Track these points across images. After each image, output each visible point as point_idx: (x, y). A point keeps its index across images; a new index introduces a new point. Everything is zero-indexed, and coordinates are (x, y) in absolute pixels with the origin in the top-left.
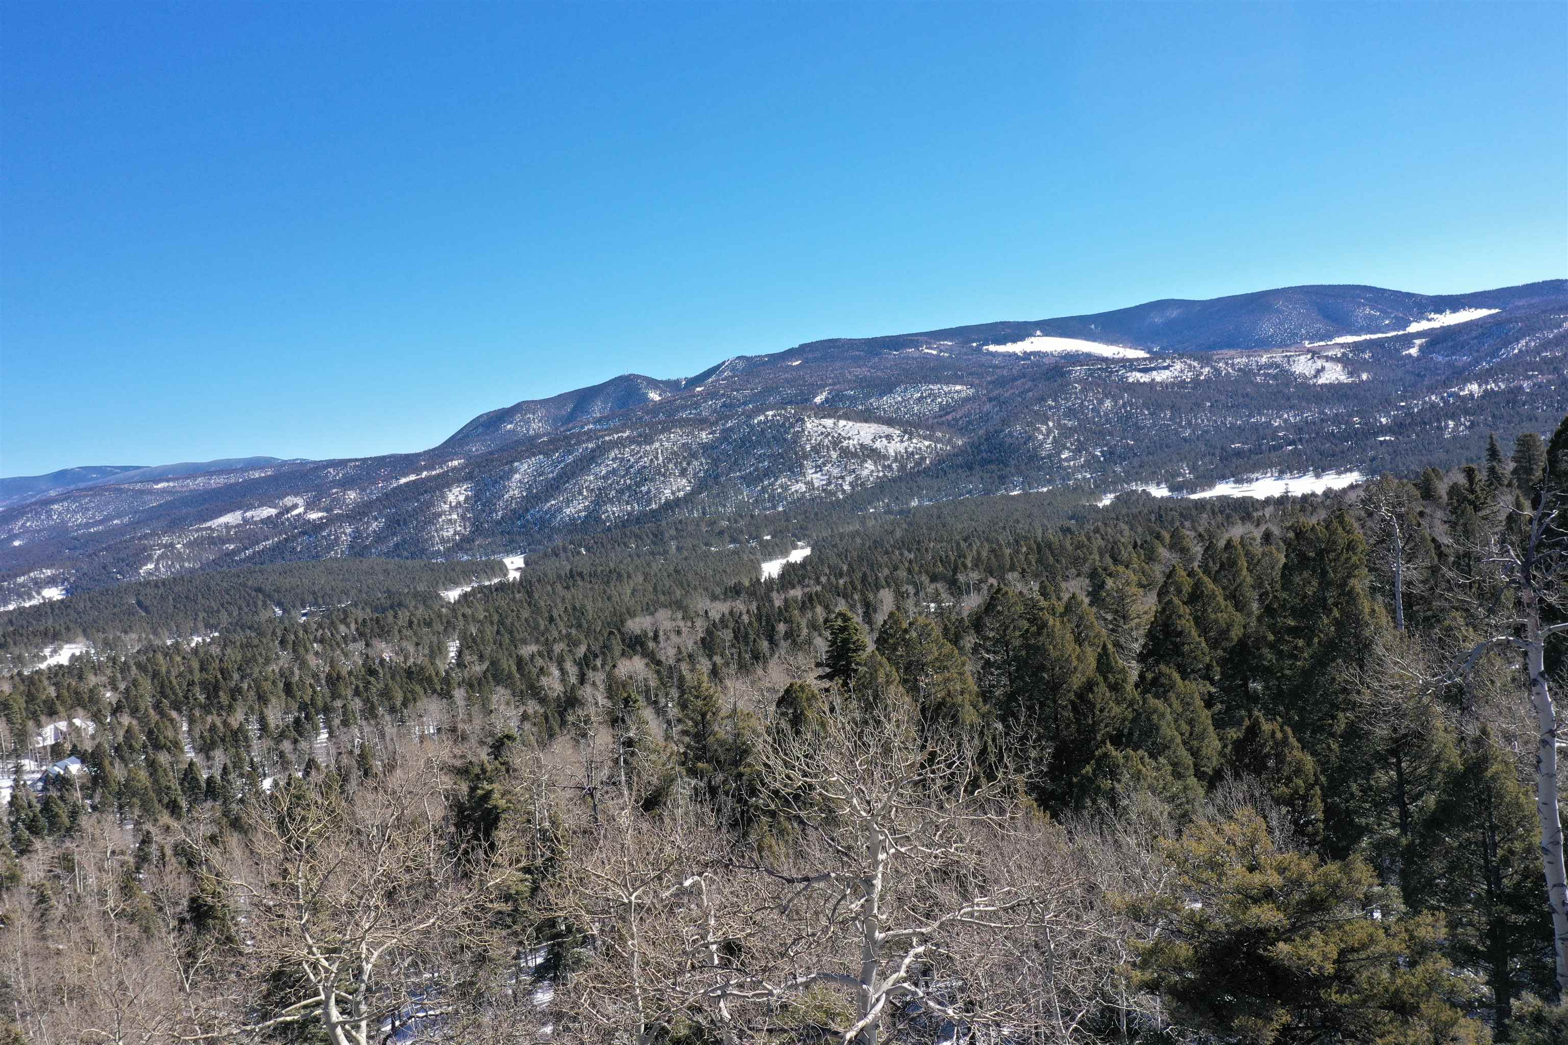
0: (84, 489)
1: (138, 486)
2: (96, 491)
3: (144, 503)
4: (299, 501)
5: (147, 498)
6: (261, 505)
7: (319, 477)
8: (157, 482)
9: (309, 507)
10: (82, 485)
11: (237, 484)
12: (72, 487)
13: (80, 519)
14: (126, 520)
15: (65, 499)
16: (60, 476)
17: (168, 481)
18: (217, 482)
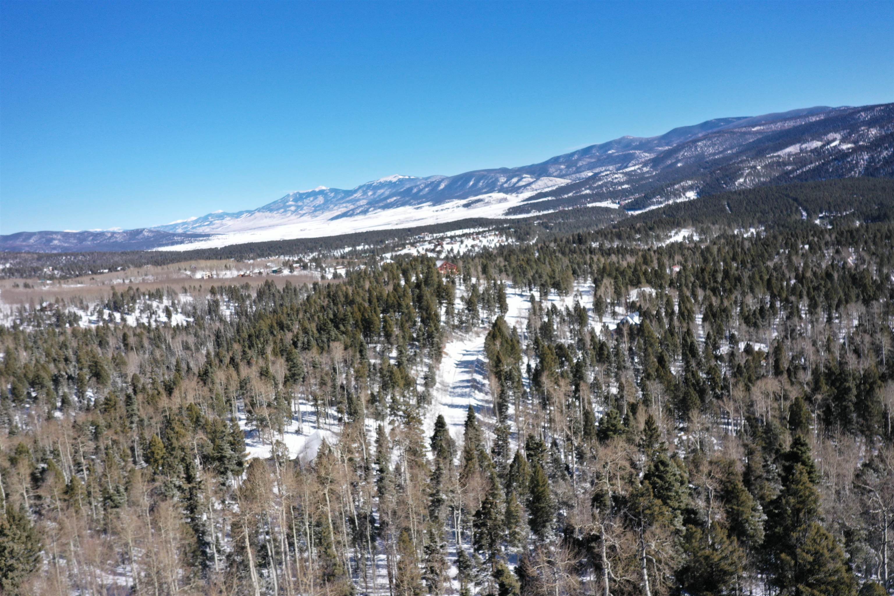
0: (715, 133)
1: (744, 129)
2: (720, 133)
3: (746, 140)
4: (838, 136)
5: (747, 136)
6: (812, 140)
7: (854, 119)
8: (754, 126)
9: (844, 140)
10: (715, 130)
11: (801, 126)
12: (710, 131)
13: (711, 150)
14: (734, 151)
15: (704, 139)
16: (705, 125)
17: (760, 125)
18: (789, 125)
